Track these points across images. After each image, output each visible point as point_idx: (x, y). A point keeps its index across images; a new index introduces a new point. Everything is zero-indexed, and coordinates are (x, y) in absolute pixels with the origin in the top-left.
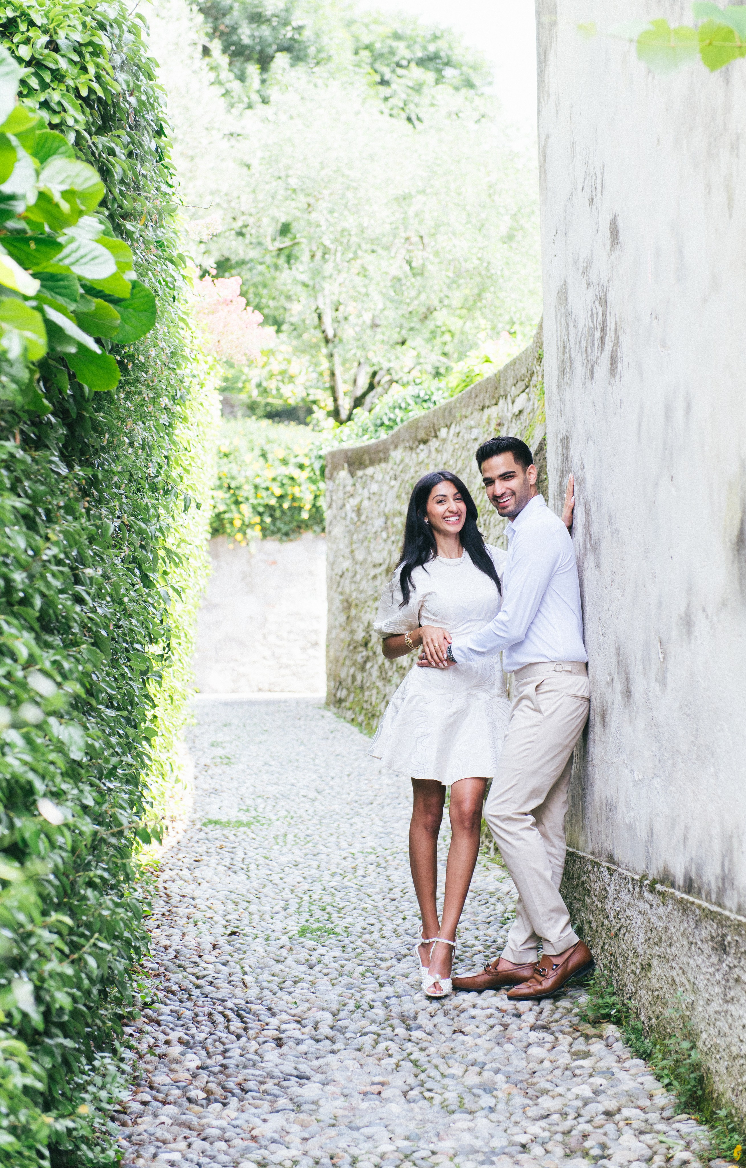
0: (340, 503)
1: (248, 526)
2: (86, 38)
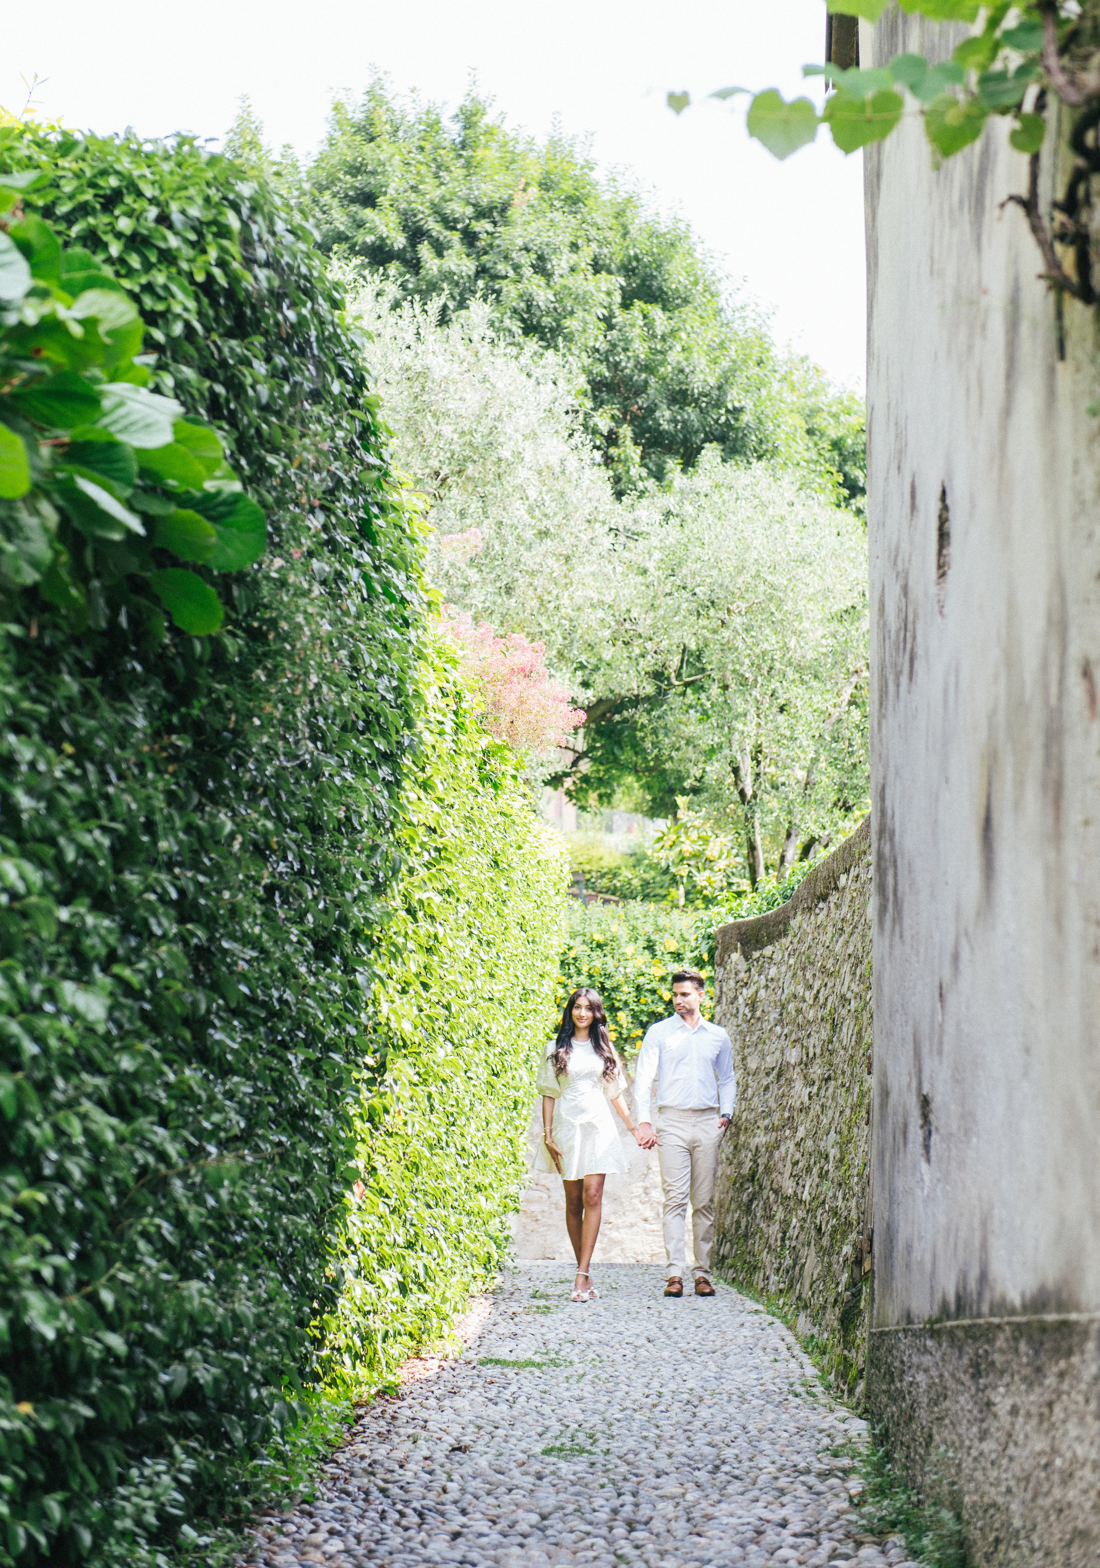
0: (731, 995)
1: (626, 1040)
2: (209, 216)
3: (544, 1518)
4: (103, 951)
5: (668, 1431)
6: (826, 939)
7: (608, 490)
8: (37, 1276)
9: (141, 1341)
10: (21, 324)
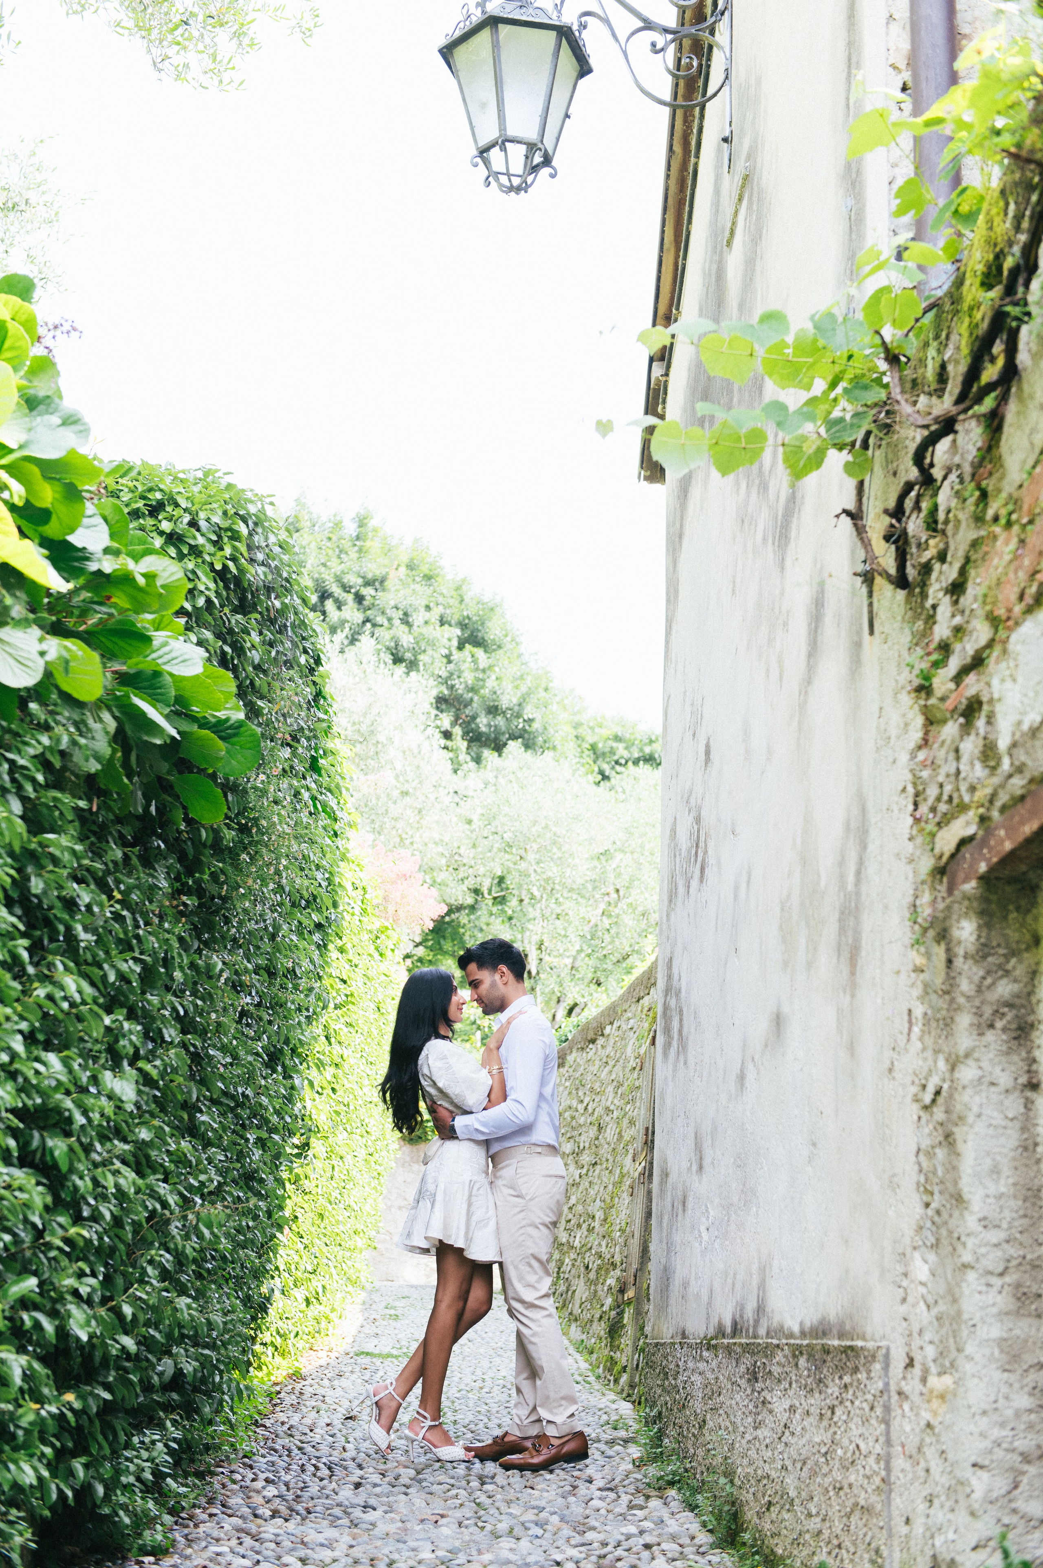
2: (225, 524)
3: (418, 1473)
4: (131, 1051)
5: (494, 1408)
6: (594, 1069)
7: (449, 767)
8: (76, 1293)
9: (145, 1342)
10: (99, 571)
